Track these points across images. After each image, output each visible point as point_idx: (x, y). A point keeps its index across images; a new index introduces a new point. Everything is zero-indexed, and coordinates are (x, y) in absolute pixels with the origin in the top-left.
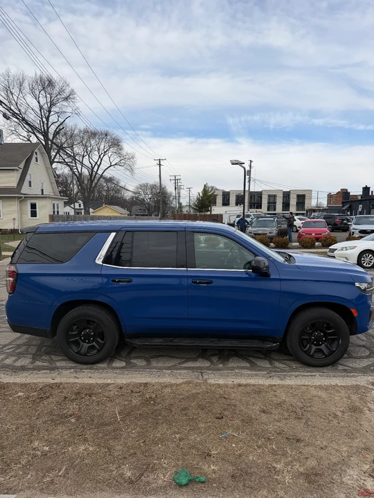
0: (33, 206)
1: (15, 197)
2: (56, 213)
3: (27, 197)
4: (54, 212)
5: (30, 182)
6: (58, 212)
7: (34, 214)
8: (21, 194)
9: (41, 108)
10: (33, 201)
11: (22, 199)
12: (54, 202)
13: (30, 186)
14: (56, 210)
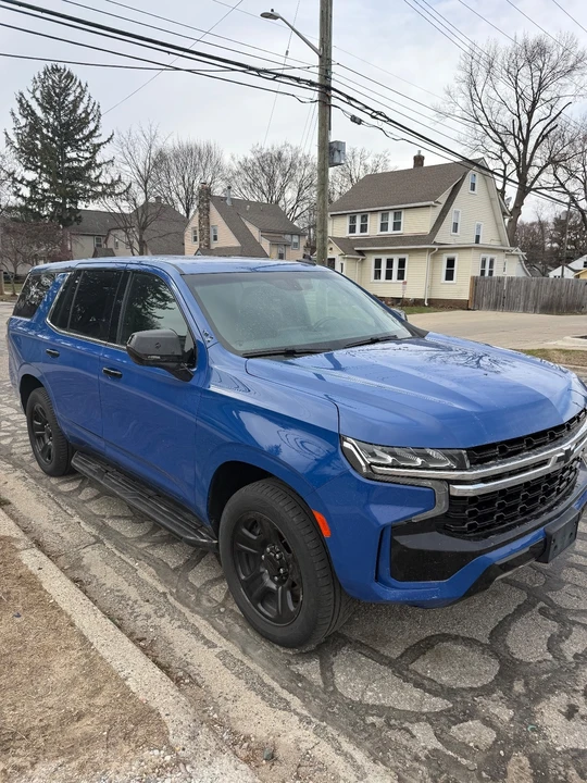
0: (451, 263)
1: (425, 249)
2: (487, 274)
3: (443, 249)
4: (483, 272)
5: (456, 225)
6: (491, 273)
7: (449, 276)
8: (435, 244)
9: (519, 97)
10: (451, 255)
11: (435, 253)
12: (483, 255)
13: (455, 230)
14: (487, 269)
